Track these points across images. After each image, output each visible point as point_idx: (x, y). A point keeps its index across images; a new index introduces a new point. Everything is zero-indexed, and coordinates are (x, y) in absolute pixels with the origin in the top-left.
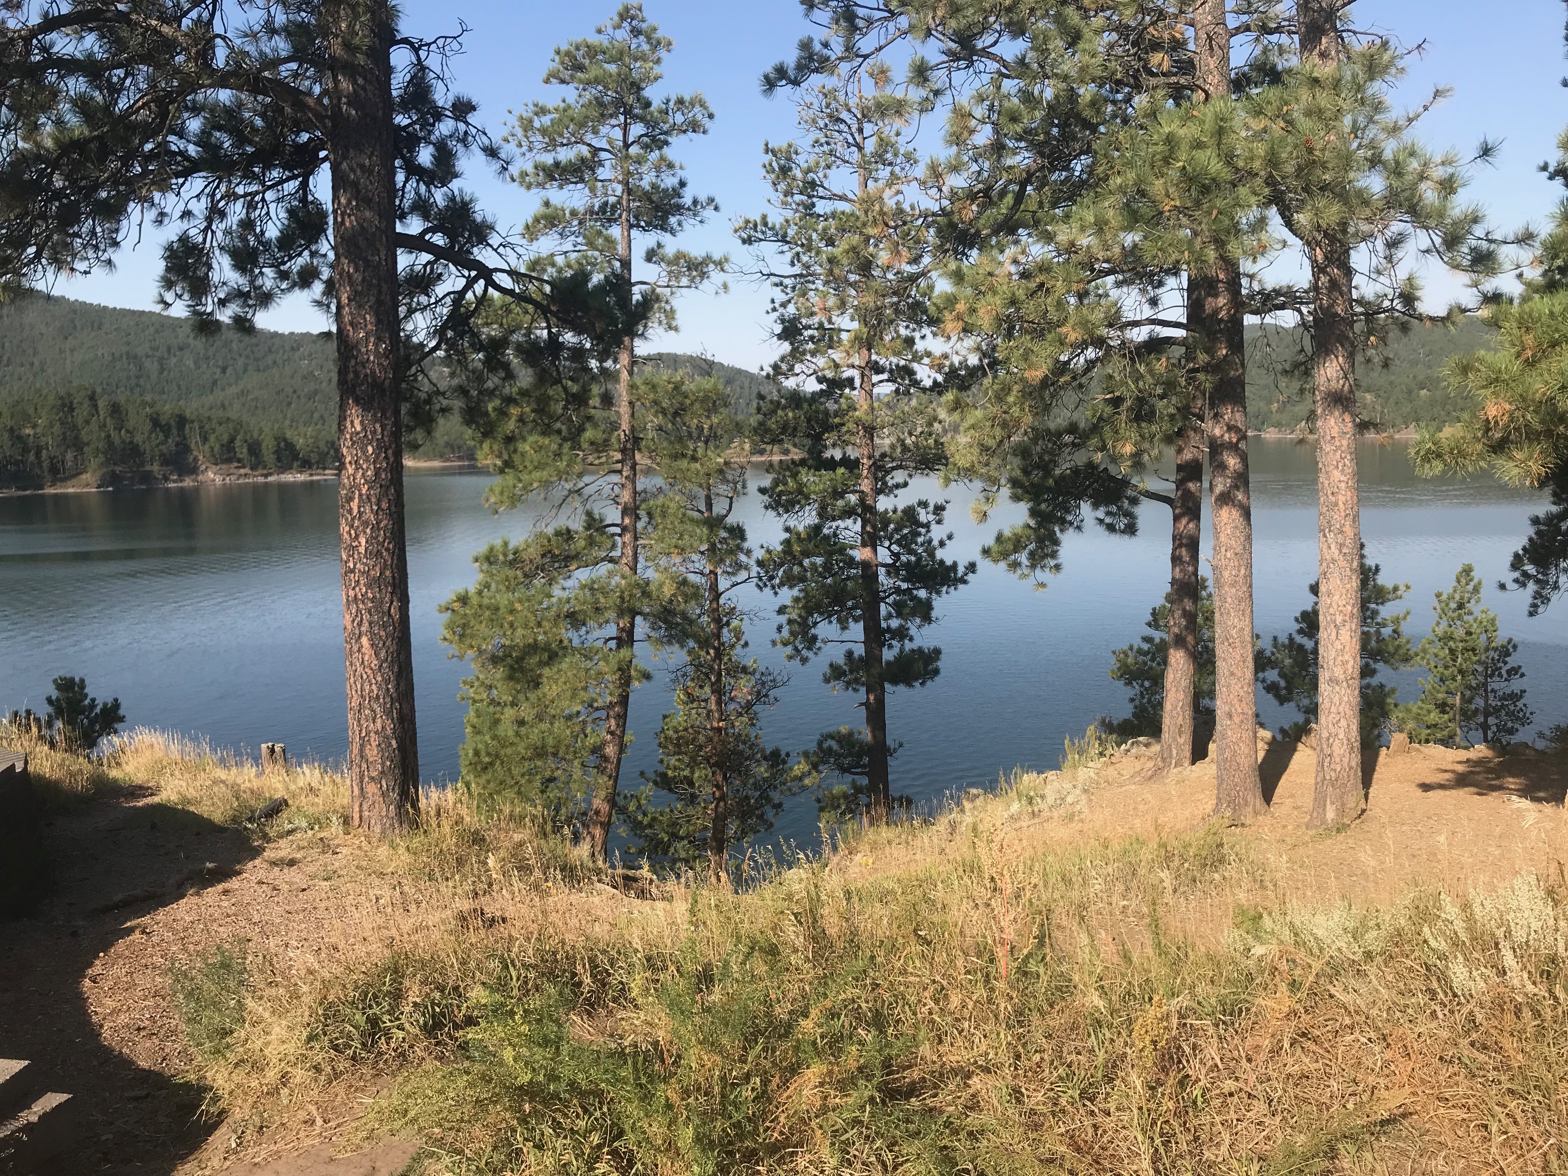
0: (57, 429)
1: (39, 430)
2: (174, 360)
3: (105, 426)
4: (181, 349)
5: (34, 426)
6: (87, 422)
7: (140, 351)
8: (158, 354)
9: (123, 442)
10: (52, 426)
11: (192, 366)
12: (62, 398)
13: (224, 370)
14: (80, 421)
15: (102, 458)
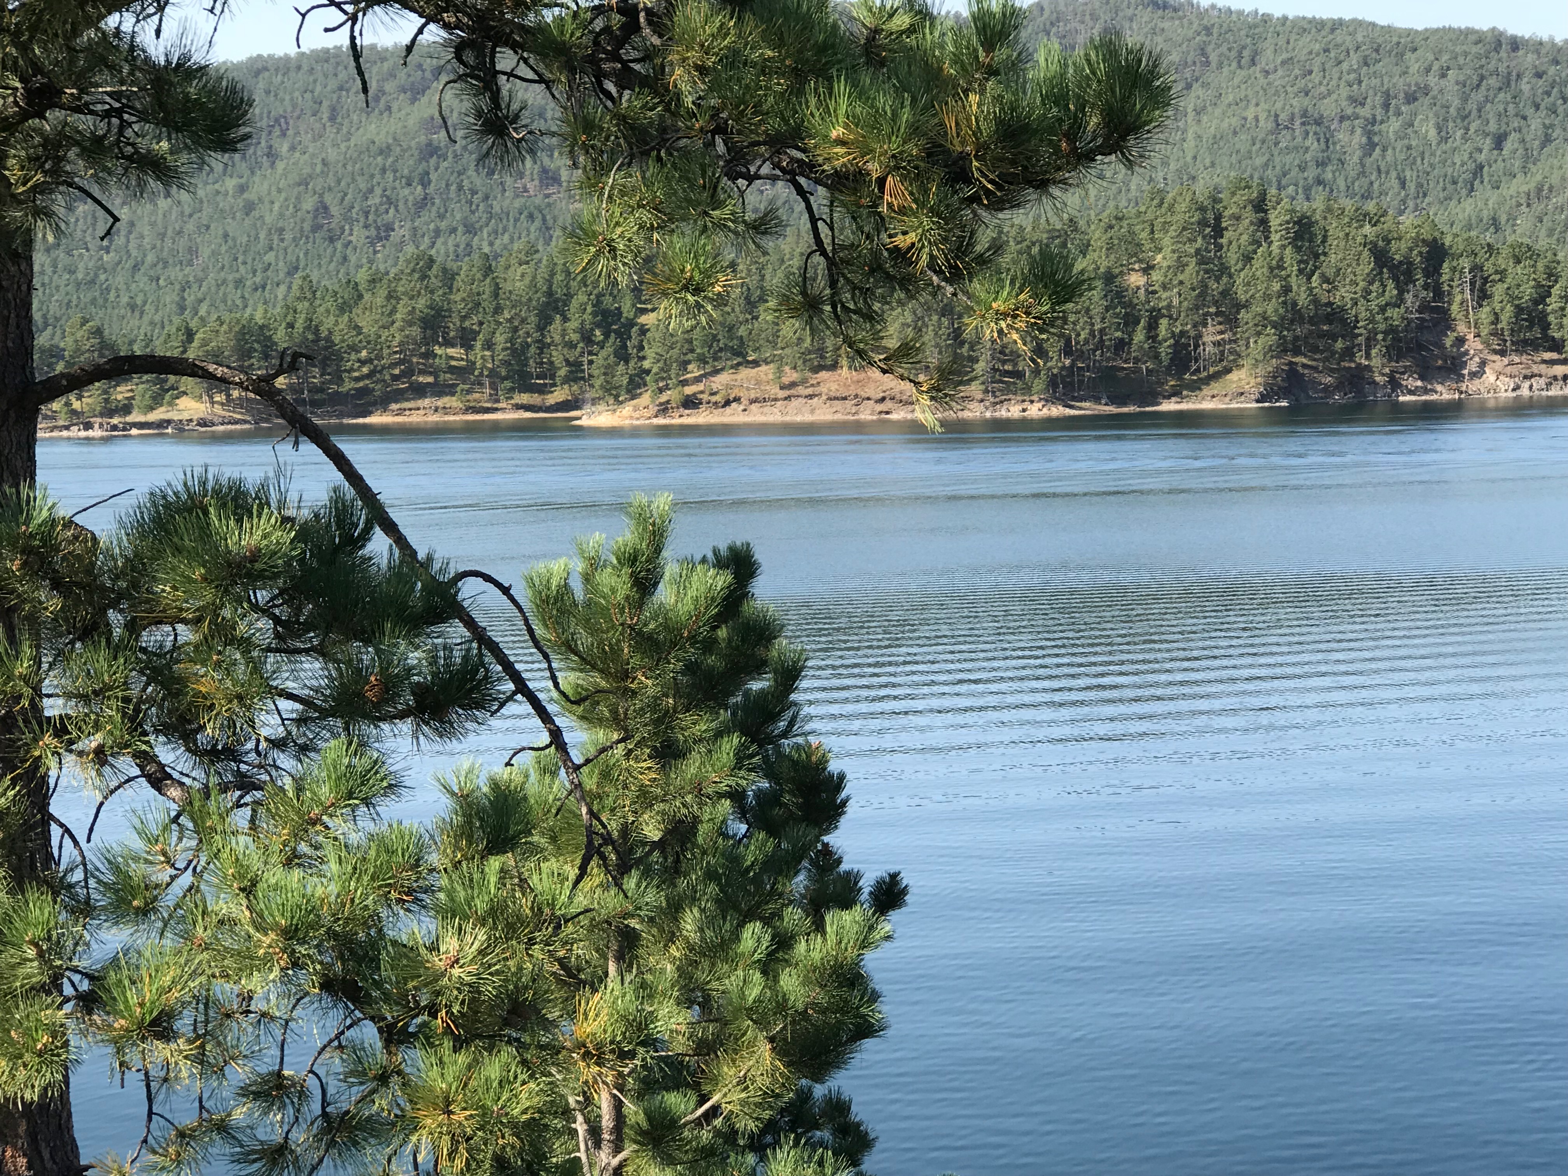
0: (1191, 273)
1: (1157, 276)
2: (1394, 125)
3: (1281, 267)
4: (1411, 98)
5: (1148, 269)
6: (1248, 259)
7: (1328, 108)
8: (1365, 112)
9: (1316, 301)
10: (1181, 266)
11: (1432, 133)
12: (1202, 209)
13: (1499, 141)
14: (1232, 257)
15: (1270, 337)
